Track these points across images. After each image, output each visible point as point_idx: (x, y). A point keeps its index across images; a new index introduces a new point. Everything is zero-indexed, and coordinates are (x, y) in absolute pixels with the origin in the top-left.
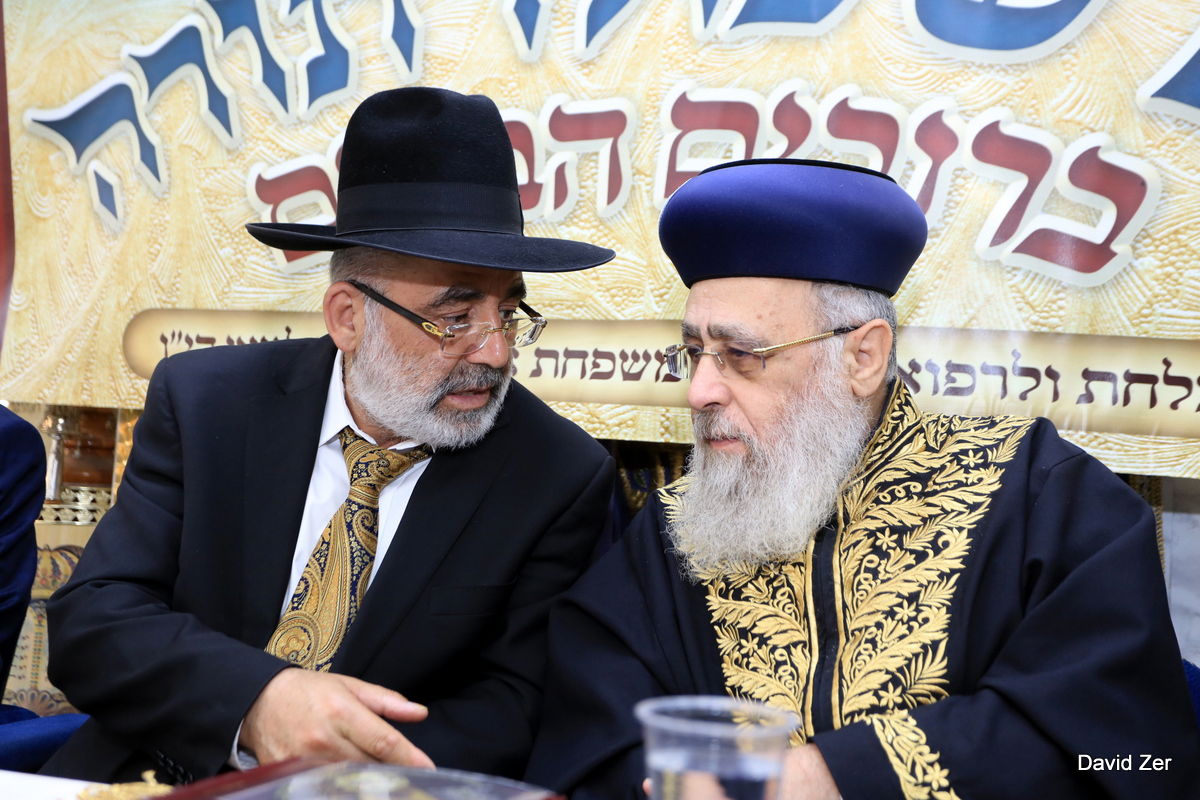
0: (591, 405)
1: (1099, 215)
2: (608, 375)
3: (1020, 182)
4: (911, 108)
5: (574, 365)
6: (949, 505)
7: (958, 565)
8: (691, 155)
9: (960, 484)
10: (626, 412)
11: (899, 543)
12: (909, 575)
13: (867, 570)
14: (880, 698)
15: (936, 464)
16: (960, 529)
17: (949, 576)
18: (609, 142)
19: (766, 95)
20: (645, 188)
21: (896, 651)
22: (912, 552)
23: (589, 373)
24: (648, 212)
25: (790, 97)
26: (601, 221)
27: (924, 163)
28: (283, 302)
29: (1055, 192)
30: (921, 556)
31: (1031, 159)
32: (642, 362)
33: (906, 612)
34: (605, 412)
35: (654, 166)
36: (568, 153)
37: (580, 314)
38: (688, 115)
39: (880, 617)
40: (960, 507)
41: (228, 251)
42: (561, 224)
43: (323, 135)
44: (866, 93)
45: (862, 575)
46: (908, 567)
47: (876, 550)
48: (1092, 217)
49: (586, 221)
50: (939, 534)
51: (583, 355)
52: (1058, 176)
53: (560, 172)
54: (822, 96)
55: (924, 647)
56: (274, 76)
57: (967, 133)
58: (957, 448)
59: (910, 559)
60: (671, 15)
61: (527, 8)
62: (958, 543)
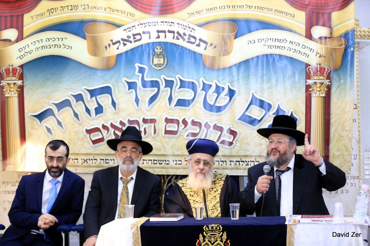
0: (154, 169)
1: (231, 138)
2: (156, 164)
3: (220, 133)
4: (203, 121)
5: (150, 162)
8: (169, 127)
9: (219, 183)
10: (160, 170)
11: (212, 190)
12: (214, 194)
15: (215, 180)
16: (220, 188)
18: (154, 124)
19: (180, 118)
20: (161, 133)
21: (214, 203)
23: (153, 163)
24: (162, 137)
25: (185, 119)
26: (153, 138)
27: (206, 130)
28: (93, 152)
29: (225, 134)
30: (215, 192)
31: (221, 129)
32: (162, 161)
33: (214, 198)
34: (156, 170)
35: (162, 129)
36: (146, 126)
38: (168, 121)
39: (212, 199)
40: (219, 186)
41: (80, 143)
42: (146, 138)
43: (99, 122)
44: (196, 119)
45: (208, 194)
47: (210, 191)
48: (230, 138)
49: (150, 137)
50: (217, 189)
51: (151, 160)
52: (225, 132)
53: (145, 129)
54: (189, 119)
56: (88, 110)
57: (212, 125)
58: (217, 178)
59: (214, 192)
60: (163, 104)
61: (137, 100)
62: (220, 190)
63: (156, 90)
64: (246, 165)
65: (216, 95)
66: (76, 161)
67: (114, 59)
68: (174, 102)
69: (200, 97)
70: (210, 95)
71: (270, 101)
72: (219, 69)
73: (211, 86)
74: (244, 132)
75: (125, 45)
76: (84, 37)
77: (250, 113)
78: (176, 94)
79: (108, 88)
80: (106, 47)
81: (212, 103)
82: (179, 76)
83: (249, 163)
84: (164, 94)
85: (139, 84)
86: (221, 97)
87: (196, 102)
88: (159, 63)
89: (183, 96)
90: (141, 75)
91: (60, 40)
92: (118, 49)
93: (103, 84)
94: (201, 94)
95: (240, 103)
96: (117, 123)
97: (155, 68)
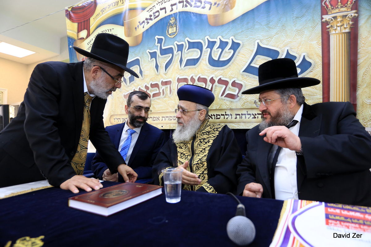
1: (236, 90)
2: (171, 120)
3: (224, 87)
4: (209, 77)
5: (167, 118)
6: (211, 136)
7: (211, 144)
9: (213, 133)
11: (204, 141)
12: (204, 146)
13: (199, 145)
14: (198, 162)
15: (211, 130)
16: (212, 140)
17: (209, 146)
18: (169, 85)
19: (189, 77)
20: (174, 92)
22: (205, 142)
23: (169, 120)
24: (175, 96)
25: (192, 76)
27: (211, 85)
29: (229, 87)
30: (206, 143)
31: (226, 83)
33: (203, 151)
36: (164, 87)
37: (167, 111)
38: (179, 80)
39: (200, 152)
40: (213, 137)
41: (121, 106)
42: (164, 98)
43: (132, 88)
44: (202, 75)
45: (198, 145)
46: (204, 144)
47: (200, 142)
48: (235, 91)
49: (167, 97)
50: (209, 140)
51: (168, 117)
52: (230, 85)
53: (163, 90)
54: (196, 76)
55: (205, 155)
57: (216, 80)
58: (214, 128)
59: (205, 143)
60: (176, 66)
61: (157, 67)
62: (211, 142)
63: (171, 55)
64: (253, 118)
65: (220, 50)
66: (119, 120)
67: (141, 36)
68: (184, 63)
69: (206, 54)
70: (214, 51)
71: (277, 47)
72: (223, 25)
73: (215, 42)
74: (250, 84)
75: (148, 23)
76: (123, 25)
77: (256, 64)
78: (186, 55)
79: (138, 60)
80: (136, 28)
81: (216, 59)
82: (187, 39)
83: (256, 116)
84: (177, 57)
85: (158, 53)
86: (226, 52)
87: (202, 59)
88: (173, 32)
89: (191, 56)
90: (159, 45)
91: (110, 30)
92: (143, 27)
93: (134, 58)
94: (206, 52)
95: (244, 55)
96: (143, 88)
97: (170, 37)
